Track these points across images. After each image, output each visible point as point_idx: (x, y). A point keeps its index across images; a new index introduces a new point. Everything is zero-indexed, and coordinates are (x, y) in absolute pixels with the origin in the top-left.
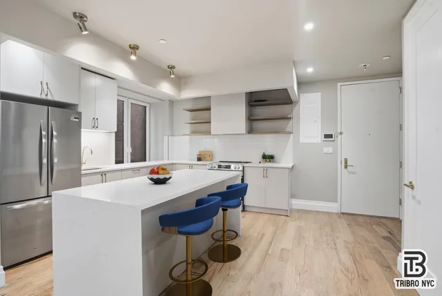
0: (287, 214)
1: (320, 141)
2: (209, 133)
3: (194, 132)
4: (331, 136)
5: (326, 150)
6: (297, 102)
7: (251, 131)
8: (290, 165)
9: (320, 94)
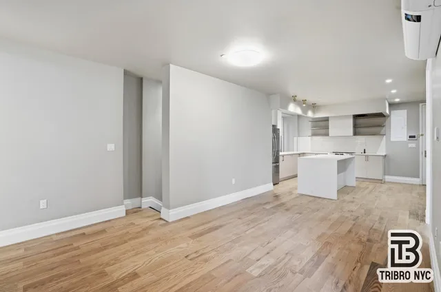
0: (381, 181)
1: (406, 140)
2: (327, 135)
3: (314, 135)
4: (414, 137)
5: (410, 145)
6: (389, 116)
7: (355, 134)
8: (384, 154)
9: (406, 111)
